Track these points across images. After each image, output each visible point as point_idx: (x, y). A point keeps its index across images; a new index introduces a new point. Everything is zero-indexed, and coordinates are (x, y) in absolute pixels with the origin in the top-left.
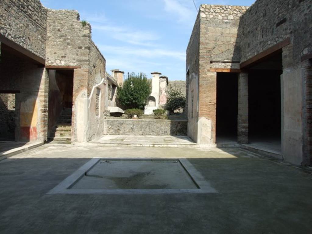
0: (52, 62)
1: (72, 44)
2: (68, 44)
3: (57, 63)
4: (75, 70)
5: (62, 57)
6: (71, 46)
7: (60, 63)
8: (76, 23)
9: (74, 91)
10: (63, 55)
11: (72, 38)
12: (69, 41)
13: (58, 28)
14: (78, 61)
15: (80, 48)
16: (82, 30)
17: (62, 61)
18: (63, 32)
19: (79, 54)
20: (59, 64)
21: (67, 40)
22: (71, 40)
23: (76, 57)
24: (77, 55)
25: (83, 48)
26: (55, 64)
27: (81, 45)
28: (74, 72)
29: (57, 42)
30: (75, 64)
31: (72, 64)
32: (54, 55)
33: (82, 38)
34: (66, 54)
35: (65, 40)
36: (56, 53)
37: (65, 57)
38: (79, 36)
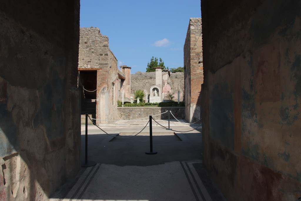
0: (81, 66)
1: (95, 53)
2: (93, 52)
3: (84, 67)
4: (98, 71)
5: (88, 62)
6: (95, 54)
7: (87, 66)
8: (98, 37)
9: (97, 86)
10: (89, 61)
11: (95, 48)
12: (93, 50)
13: (85, 41)
14: (100, 64)
15: (101, 55)
16: (103, 42)
17: (88, 65)
18: (88, 44)
19: (100, 59)
20: (87, 67)
21: (91, 50)
22: (94, 50)
23: (99, 61)
24: (99, 60)
25: (104, 55)
26: (83, 67)
27: (102, 53)
28: (98, 73)
29: (84, 51)
30: (98, 67)
31: (96, 67)
32: (82, 60)
33: (103, 48)
34: (91, 60)
35: (90, 49)
36: (84, 59)
37: (90, 62)
38: (100, 46)
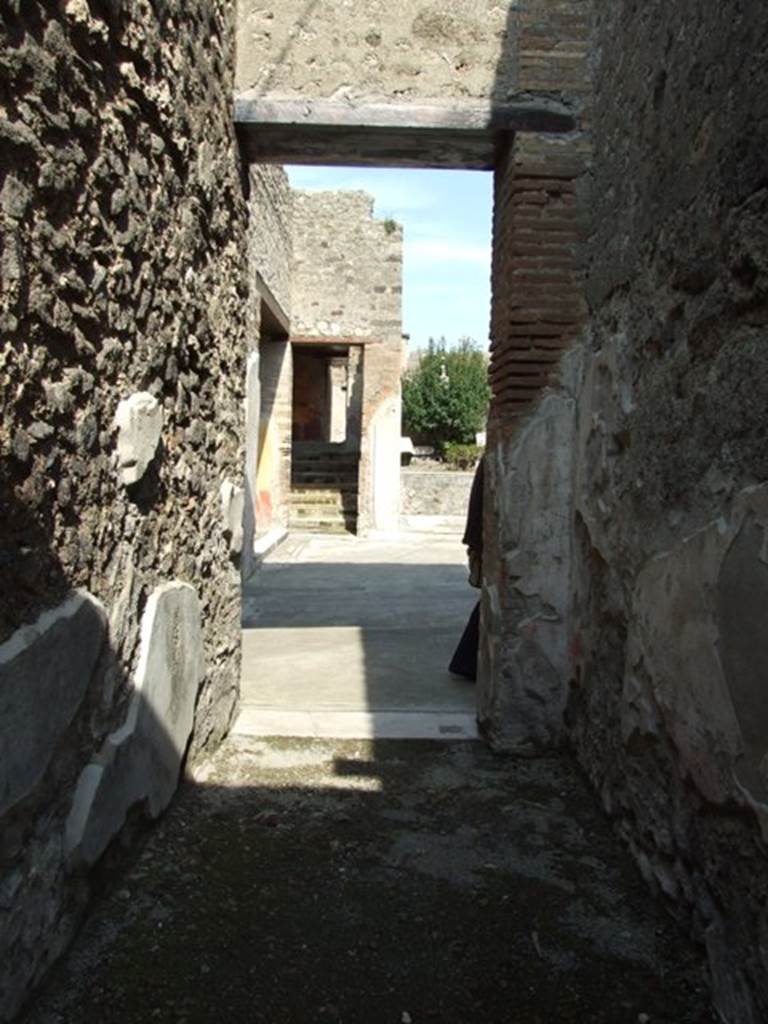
0: (307, 326)
1: (359, 281)
2: (350, 280)
3: (319, 331)
4: (368, 346)
5: (334, 314)
6: (358, 286)
7: (329, 328)
8: (368, 226)
9: (365, 400)
10: (337, 309)
11: (359, 264)
12: (350, 272)
13: (323, 238)
14: (375, 323)
15: (381, 290)
16: (386, 243)
17: (333, 325)
18: (334, 249)
19: (377, 306)
20: (327, 333)
21: (345, 271)
22: (356, 271)
23: (371, 313)
24: (373, 308)
25: (389, 290)
26: (314, 332)
27: (383, 284)
28: (365, 353)
29: (319, 276)
30: (368, 332)
31: (359, 332)
32: (311, 308)
33: (386, 265)
34: (342, 306)
35: (340, 269)
36: (316, 304)
37: (340, 313)
38: (376, 259)
